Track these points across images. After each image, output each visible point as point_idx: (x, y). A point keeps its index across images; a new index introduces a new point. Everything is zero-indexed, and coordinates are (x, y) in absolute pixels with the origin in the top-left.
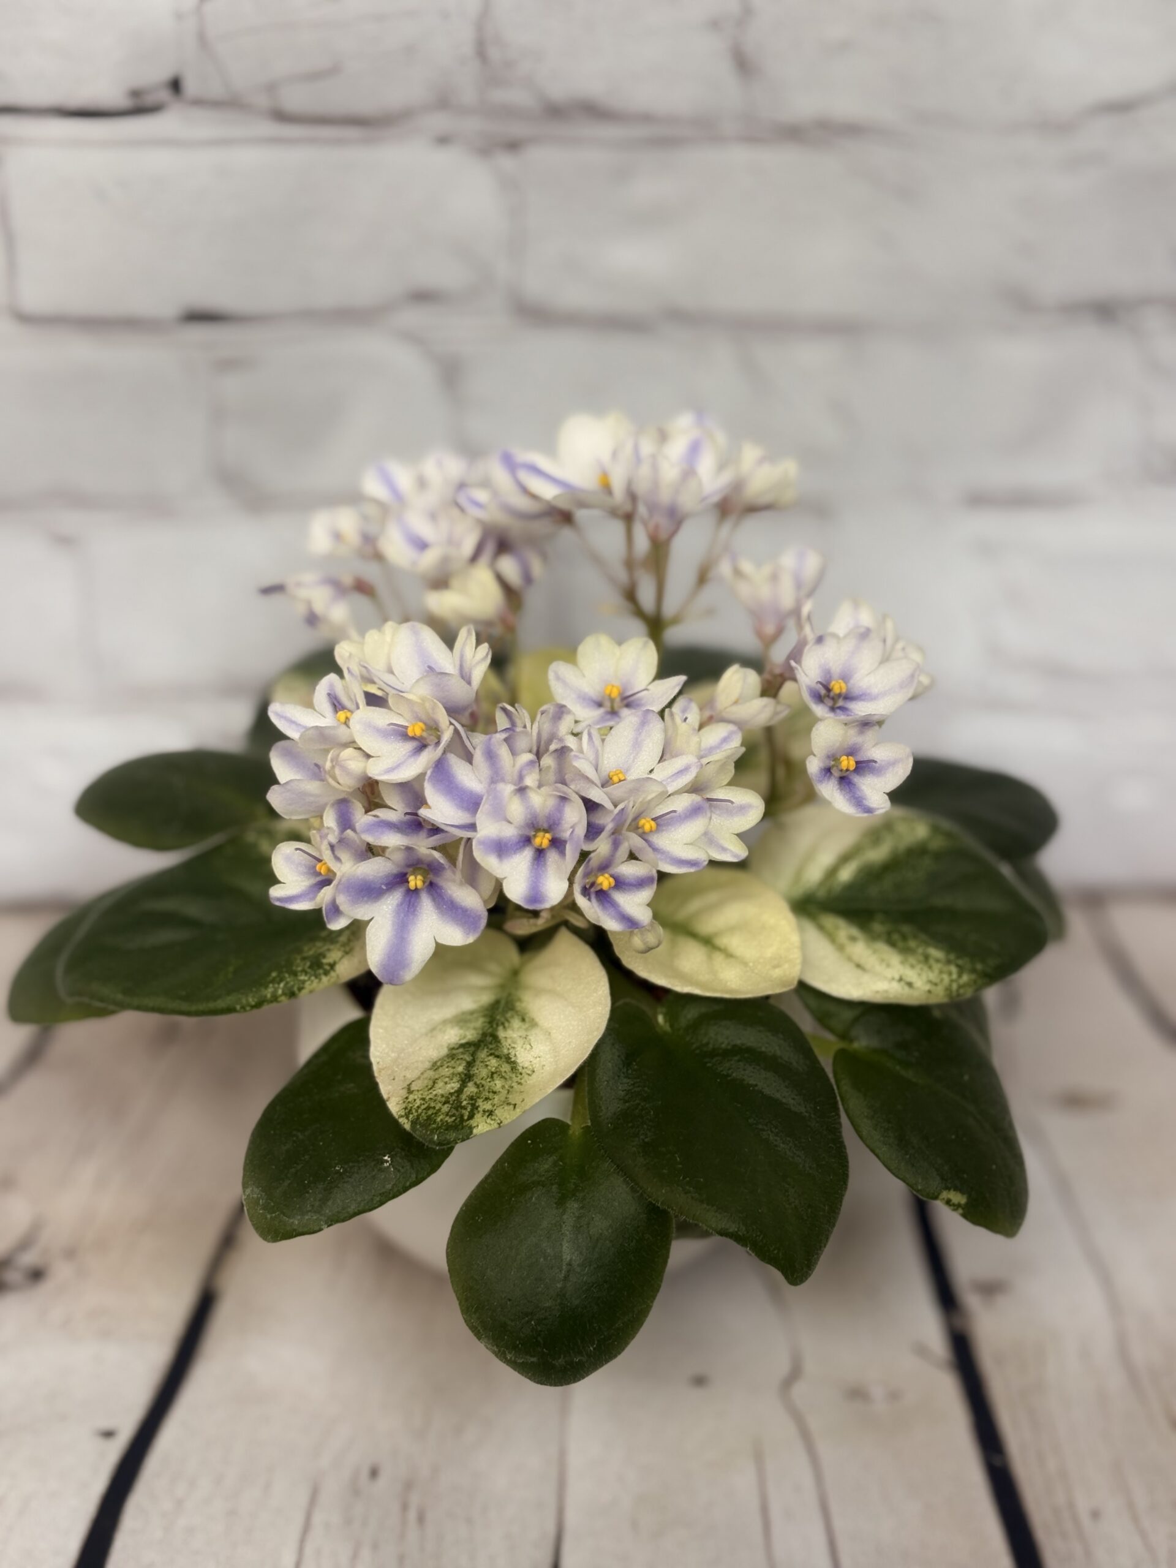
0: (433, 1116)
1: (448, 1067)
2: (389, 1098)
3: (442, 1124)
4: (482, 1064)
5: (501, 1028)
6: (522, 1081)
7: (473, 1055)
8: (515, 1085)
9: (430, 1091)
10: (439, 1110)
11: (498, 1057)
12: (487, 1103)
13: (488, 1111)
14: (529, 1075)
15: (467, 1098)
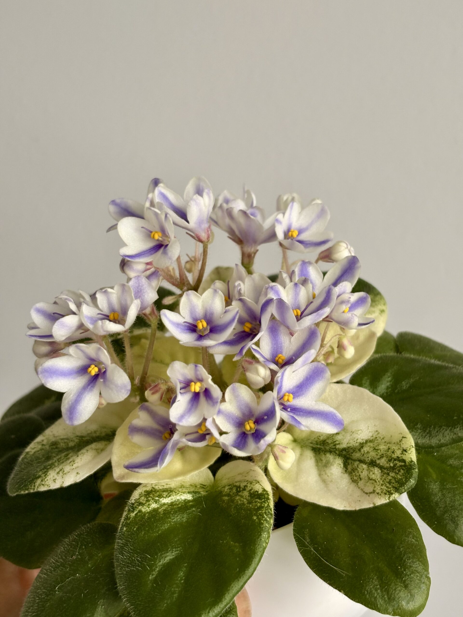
0: (397, 480)
1: (362, 472)
2: (374, 503)
3: (404, 475)
4: (365, 455)
5: (338, 447)
6: (382, 437)
7: (355, 460)
8: (383, 441)
9: (377, 481)
10: (393, 477)
11: (362, 447)
12: (396, 452)
13: (402, 452)
14: (378, 434)
15: (390, 463)
